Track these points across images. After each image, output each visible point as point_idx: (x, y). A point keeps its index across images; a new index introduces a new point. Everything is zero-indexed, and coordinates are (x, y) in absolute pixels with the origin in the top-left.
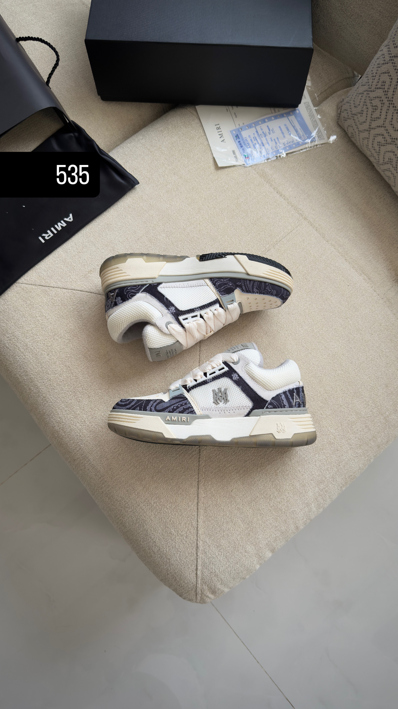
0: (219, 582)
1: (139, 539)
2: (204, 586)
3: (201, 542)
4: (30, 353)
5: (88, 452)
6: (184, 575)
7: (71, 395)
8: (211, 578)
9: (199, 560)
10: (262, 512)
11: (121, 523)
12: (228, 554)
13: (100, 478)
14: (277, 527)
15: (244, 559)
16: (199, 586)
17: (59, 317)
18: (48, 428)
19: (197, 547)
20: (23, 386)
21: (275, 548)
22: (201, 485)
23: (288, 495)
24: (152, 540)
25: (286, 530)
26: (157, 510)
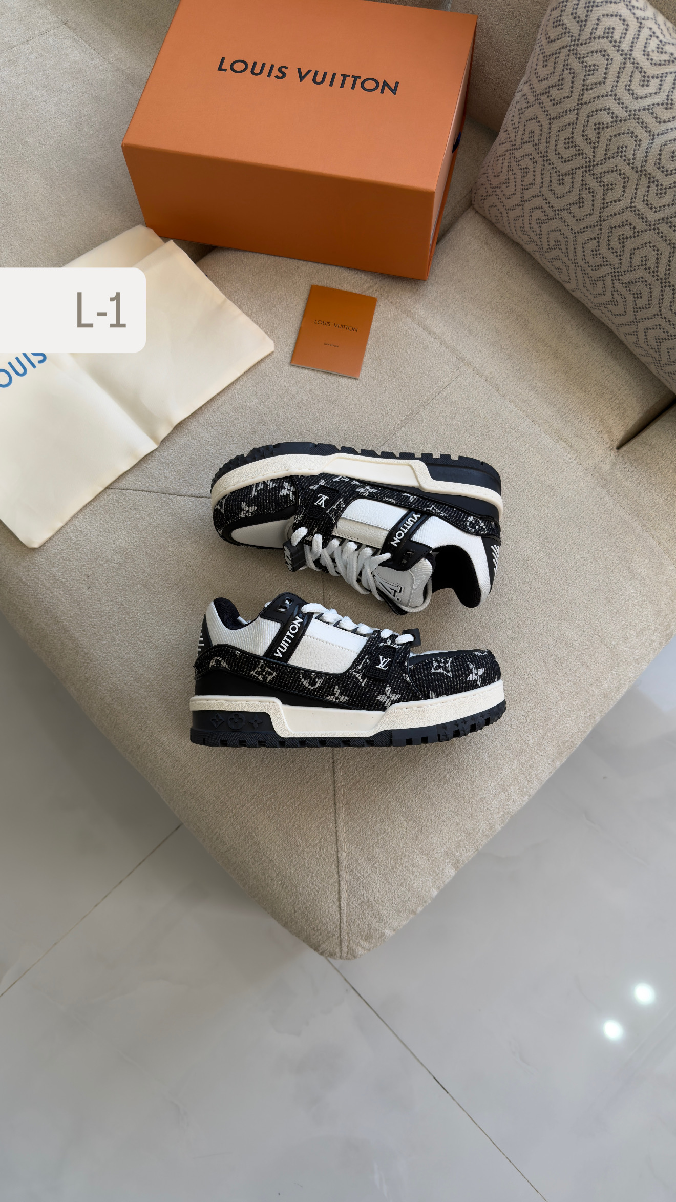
0: (375, 917)
1: (247, 860)
2: (352, 928)
3: (343, 854)
4: (60, 588)
5: (159, 732)
6: (320, 909)
7: (128, 646)
8: (363, 912)
9: (341, 883)
10: (435, 802)
11: (217, 837)
12: (387, 870)
13: (181, 770)
14: (459, 824)
16: (344, 926)
17: (101, 530)
18: (93, 701)
19: (338, 862)
20: (52, 640)
21: (459, 861)
22: (338, 767)
23: (472, 774)
24: (268, 858)
25: (474, 830)
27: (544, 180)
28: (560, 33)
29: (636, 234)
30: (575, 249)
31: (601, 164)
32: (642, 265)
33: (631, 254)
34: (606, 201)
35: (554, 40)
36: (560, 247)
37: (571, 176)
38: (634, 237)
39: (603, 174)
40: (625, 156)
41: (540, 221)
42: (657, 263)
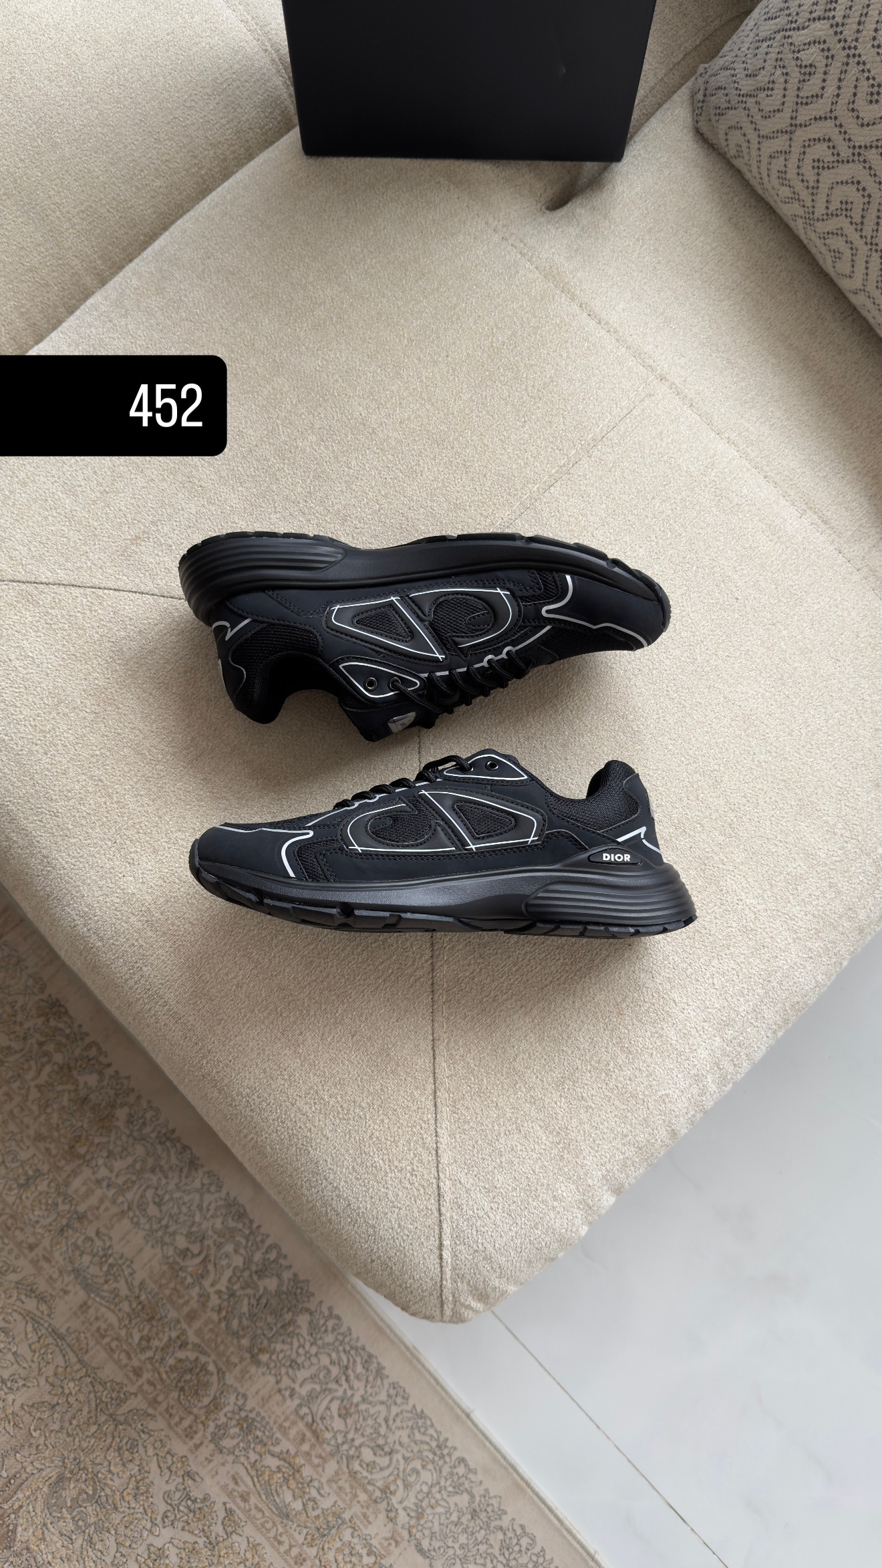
0: (495, 1272)
2: (459, 1284)
6: (411, 1260)
8: (477, 1265)
10: (590, 1103)
14: (626, 1136)
15: (552, 1216)
16: (448, 1284)
19: (439, 1195)
21: (622, 1185)
22: (441, 1048)
23: (649, 1060)
24: (331, 1183)
25: (648, 1141)
26: (338, 1113)
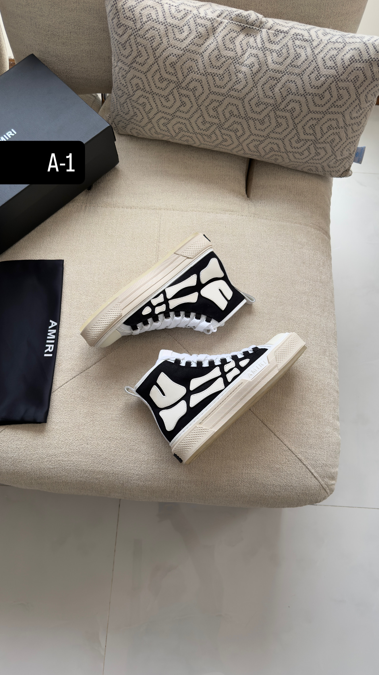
2: (325, 480)
3: (299, 455)
6: (309, 487)
16: (322, 483)
27: (157, 104)
28: (124, 30)
29: (221, 103)
30: (192, 126)
31: (184, 81)
32: (231, 116)
33: (223, 113)
34: (197, 97)
35: (123, 34)
36: (182, 130)
37: (171, 94)
38: (220, 105)
39: (188, 85)
40: (194, 71)
41: (165, 124)
42: (238, 111)
